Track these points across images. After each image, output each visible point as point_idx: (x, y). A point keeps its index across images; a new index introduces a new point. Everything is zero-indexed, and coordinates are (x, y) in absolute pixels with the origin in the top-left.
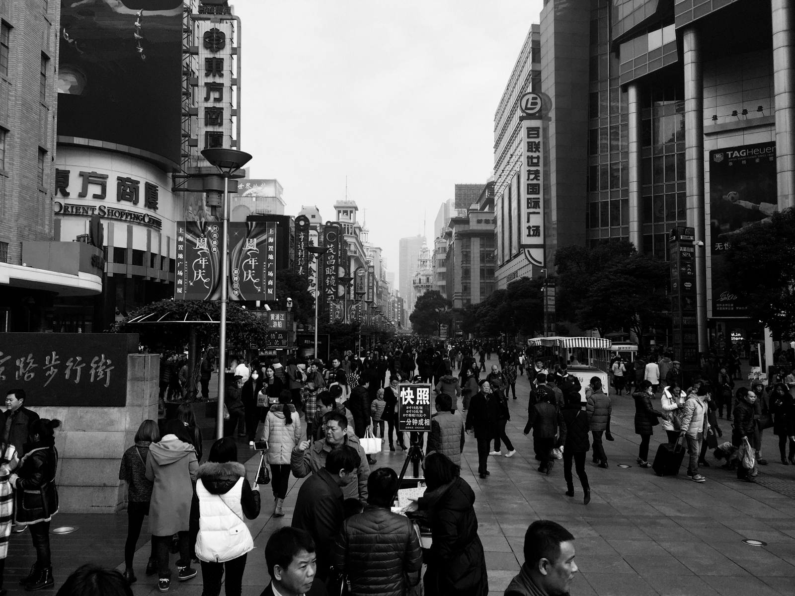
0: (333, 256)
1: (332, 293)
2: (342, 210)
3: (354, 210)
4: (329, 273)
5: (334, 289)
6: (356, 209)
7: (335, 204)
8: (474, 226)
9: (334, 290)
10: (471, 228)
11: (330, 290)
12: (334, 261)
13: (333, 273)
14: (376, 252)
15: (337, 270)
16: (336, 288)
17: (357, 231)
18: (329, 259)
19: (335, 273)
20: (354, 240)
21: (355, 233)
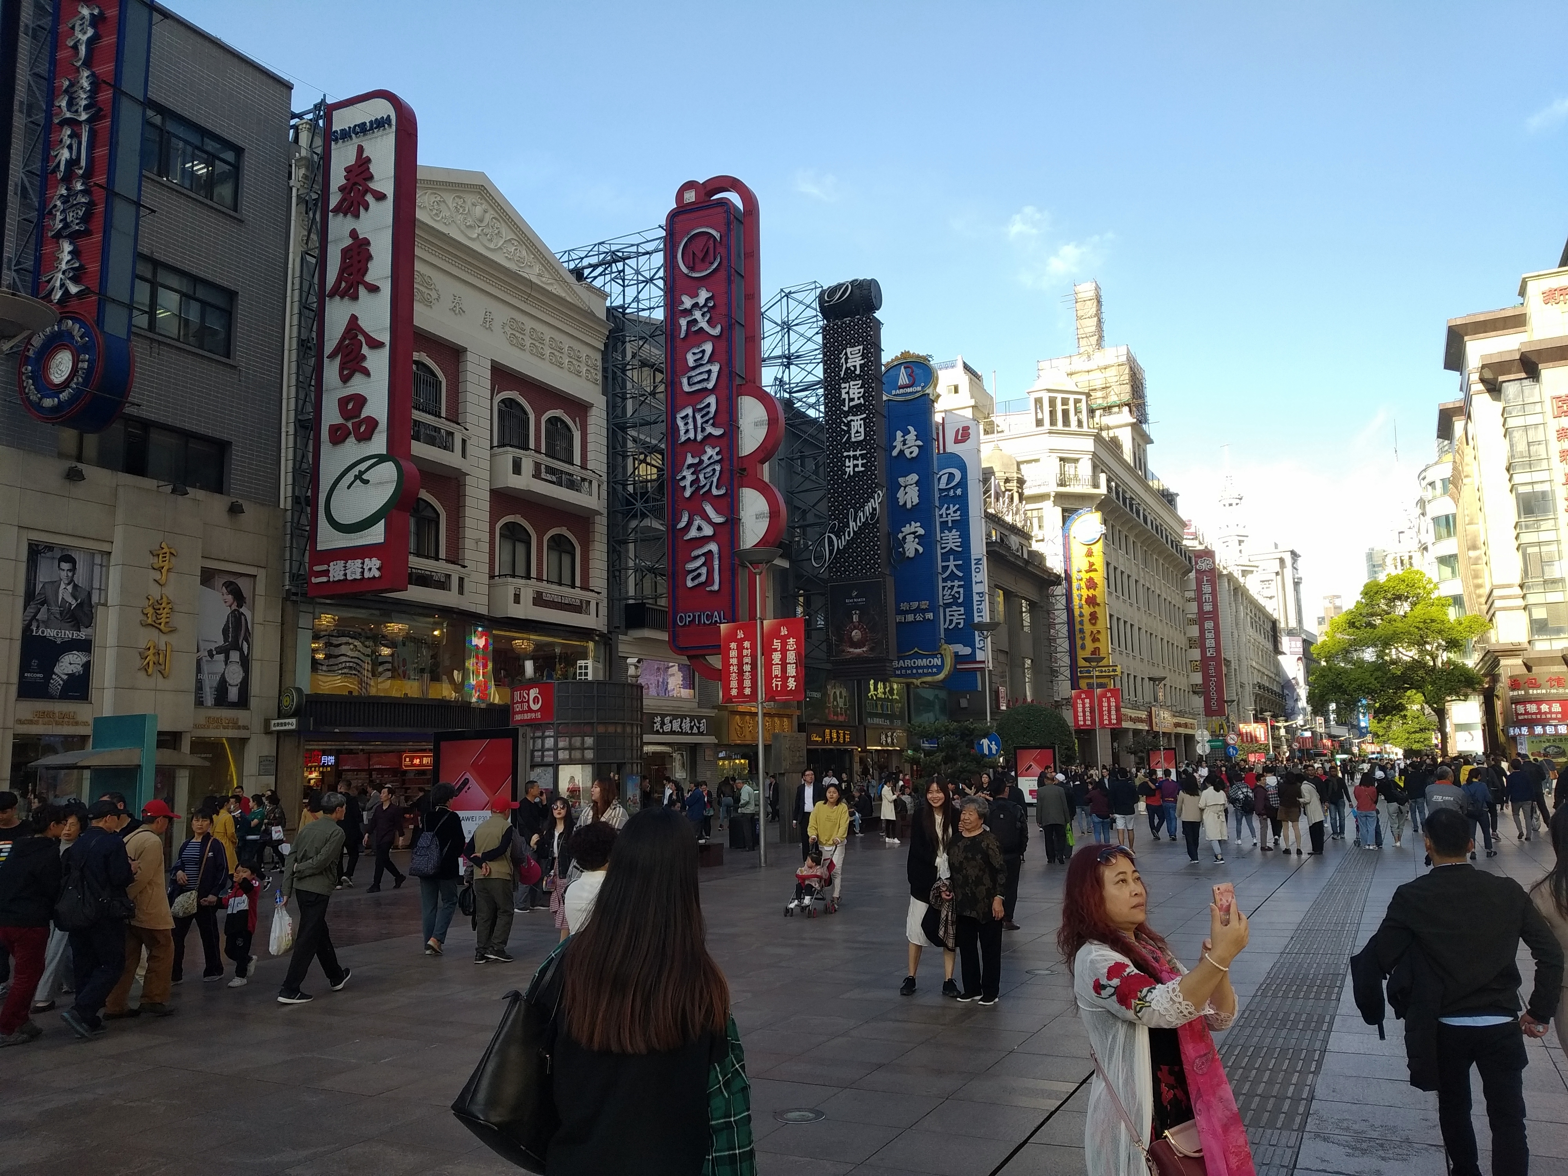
0: (708, 347)
1: (708, 531)
4: (691, 435)
5: (718, 511)
9: (715, 518)
11: (698, 521)
12: (715, 368)
13: (709, 429)
15: (728, 416)
16: (729, 505)
18: (691, 360)
19: (718, 432)
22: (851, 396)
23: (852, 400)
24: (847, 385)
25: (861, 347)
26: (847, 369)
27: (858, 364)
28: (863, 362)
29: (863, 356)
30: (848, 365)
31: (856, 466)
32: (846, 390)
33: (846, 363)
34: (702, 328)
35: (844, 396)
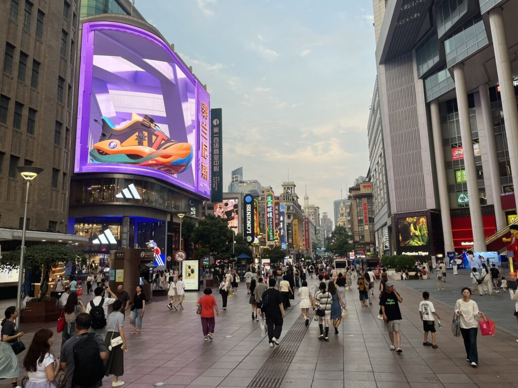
2: (286, 187)
3: (293, 186)
6: (295, 186)
7: (282, 184)
8: (363, 191)
10: (361, 193)
14: (316, 209)
17: (295, 199)
20: (292, 204)
21: (293, 199)
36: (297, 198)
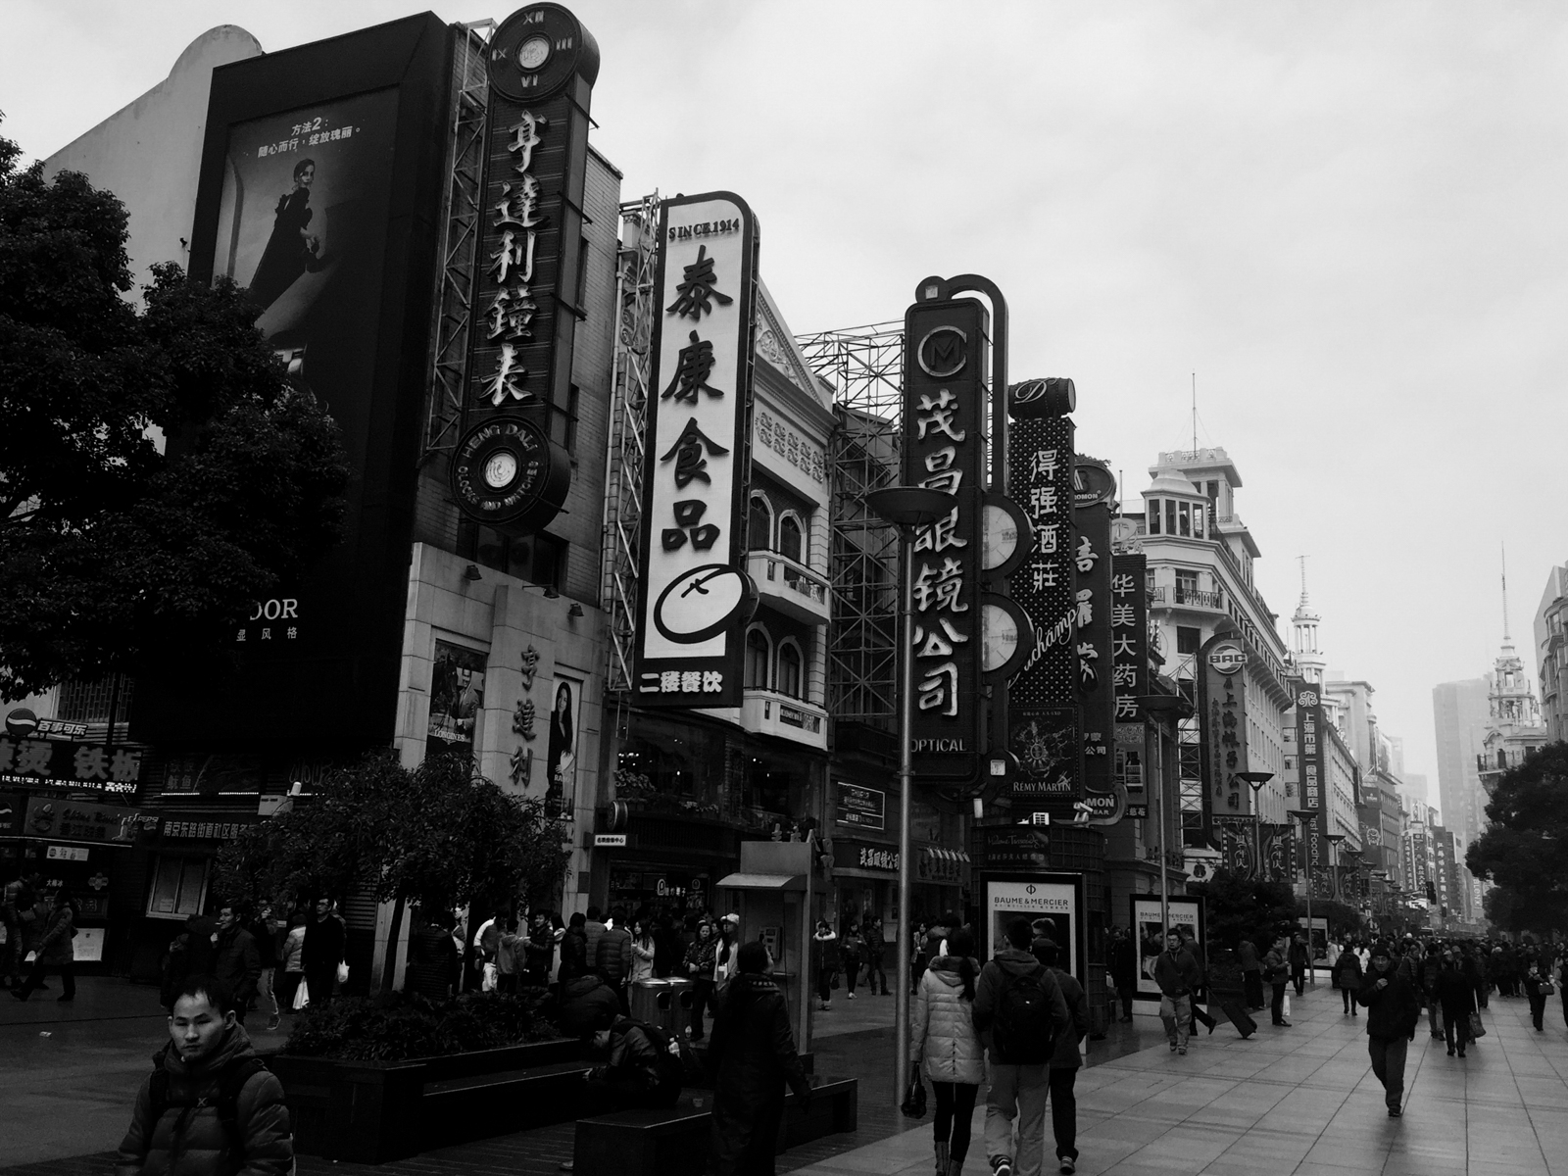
0: (951, 454)
1: (945, 650)
3: (1225, 479)
4: (929, 544)
5: (959, 630)
6: (1234, 480)
9: (955, 637)
11: (933, 639)
12: (958, 476)
13: (951, 540)
15: (971, 527)
16: (971, 624)
18: (930, 465)
19: (960, 544)
21: (1220, 544)
22: (1043, 503)
23: (1042, 507)
24: (1038, 491)
25: (1055, 451)
26: (1038, 473)
27: (1051, 469)
28: (1056, 467)
29: (1057, 461)
30: (1040, 470)
31: (1047, 580)
32: (1037, 496)
33: (1037, 467)
34: (943, 431)
35: (1034, 502)
36: (1253, 551)
